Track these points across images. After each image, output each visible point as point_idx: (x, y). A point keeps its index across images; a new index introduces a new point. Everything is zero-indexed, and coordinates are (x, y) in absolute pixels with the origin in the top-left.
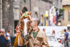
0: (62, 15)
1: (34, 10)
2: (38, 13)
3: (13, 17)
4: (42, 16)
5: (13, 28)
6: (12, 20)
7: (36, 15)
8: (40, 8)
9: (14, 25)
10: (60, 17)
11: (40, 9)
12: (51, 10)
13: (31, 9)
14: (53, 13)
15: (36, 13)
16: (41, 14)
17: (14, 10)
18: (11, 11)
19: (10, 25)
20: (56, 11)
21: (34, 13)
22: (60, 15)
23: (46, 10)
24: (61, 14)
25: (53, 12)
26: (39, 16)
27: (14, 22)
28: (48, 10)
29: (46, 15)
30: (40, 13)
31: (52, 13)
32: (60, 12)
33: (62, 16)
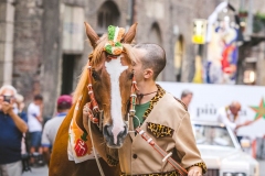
0: (263, 39)
1: (149, 14)
2: (164, 27)
3: (58, 39)
4: (181, 38)
5: (56, 82)
6: (54, 52)
7: (154, 36)
8: (171, 8)
9: (60, 71)
10: (255, 48)
11: (175, 12)
12: (213, 17)
13: (137, 8)
14: (223, 29)
15: (156, 26)
16: (176, 30)
17: (63, 8)
19: (46, 69)
21: (148, 26)
24: (262, 34)
25: (222, 24)
26: (166, 38)
27: (60, 61)
30: (171, 28)
31: (217, 30)
33: (263, 46)
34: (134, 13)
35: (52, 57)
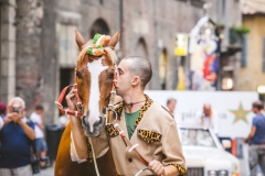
0: (239, 50)
1: (136, 30)
2: (149, 42)
3: (55, 55)
4: (165, 51)
5: (54, 93)
6: (52, 67)
7: (140, 50)
8: (155, 24)
9: (58, 83)
10: (232, 58)
11: (159, 28)
12: (195, 31)
13: (125, 25)
14: (205, 41)
15: (142, 41)
16: (161, 44)
17: (58, 27)
18: (48, 31)
19: (45, 82)
20: (214, 37)
21: (136, 41)
22: (232, 52)
23: (180, 31)
24: (237, 45)
25: (203, 37)
26: (151, 51)
27: (58, 75)
28: (188, 31)
29: (181, 48)
30: (156, 42)
31: (199, 42)
32: (232, 40)
33: (238, 55)
34: (122, 30)
35: (51, 71)
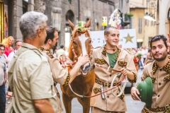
34: (79, 15)
